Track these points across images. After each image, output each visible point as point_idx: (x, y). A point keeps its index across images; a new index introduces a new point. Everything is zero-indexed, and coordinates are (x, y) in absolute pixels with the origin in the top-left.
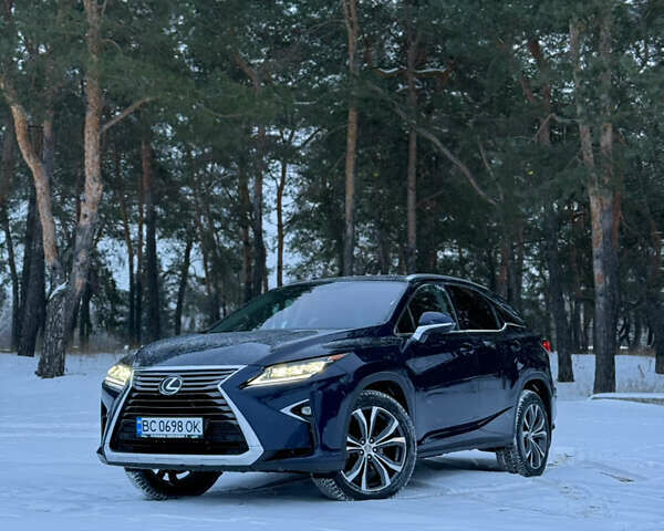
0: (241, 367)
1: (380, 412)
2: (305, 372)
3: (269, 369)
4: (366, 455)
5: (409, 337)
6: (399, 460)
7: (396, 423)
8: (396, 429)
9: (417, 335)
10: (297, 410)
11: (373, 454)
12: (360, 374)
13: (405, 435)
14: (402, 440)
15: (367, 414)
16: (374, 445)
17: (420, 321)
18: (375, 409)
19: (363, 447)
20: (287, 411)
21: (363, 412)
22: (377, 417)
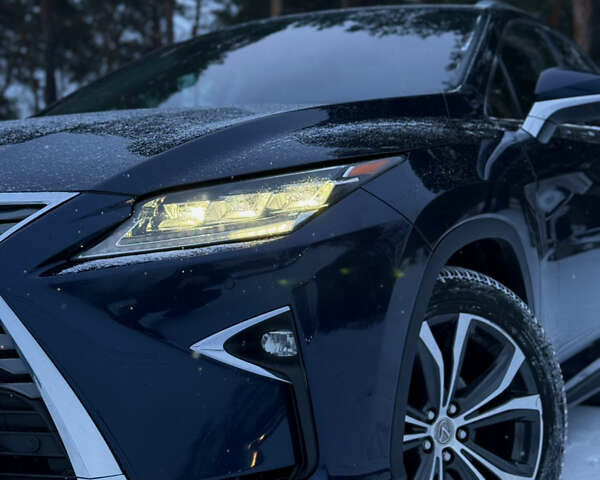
0: (53, 199)
1: (477, 330)
2: (269, 216)
3: (153, 204)
4: (438, 452)
5: (514, 128)
6: (524, 460)
7: (518, 358)
8: (518, 376)
9: (533, 123)
10: (247, 345)
11: (457, 447)
12: (434, 221)
13: (540, 392)
14: (532, 403)
15: (444, 335)
16: (460, 421)
17: (537, 90)
18: (464, 321)
19: (432, 431)
20: (212, 347)
21: (434, 330)
22: (470, 344)
